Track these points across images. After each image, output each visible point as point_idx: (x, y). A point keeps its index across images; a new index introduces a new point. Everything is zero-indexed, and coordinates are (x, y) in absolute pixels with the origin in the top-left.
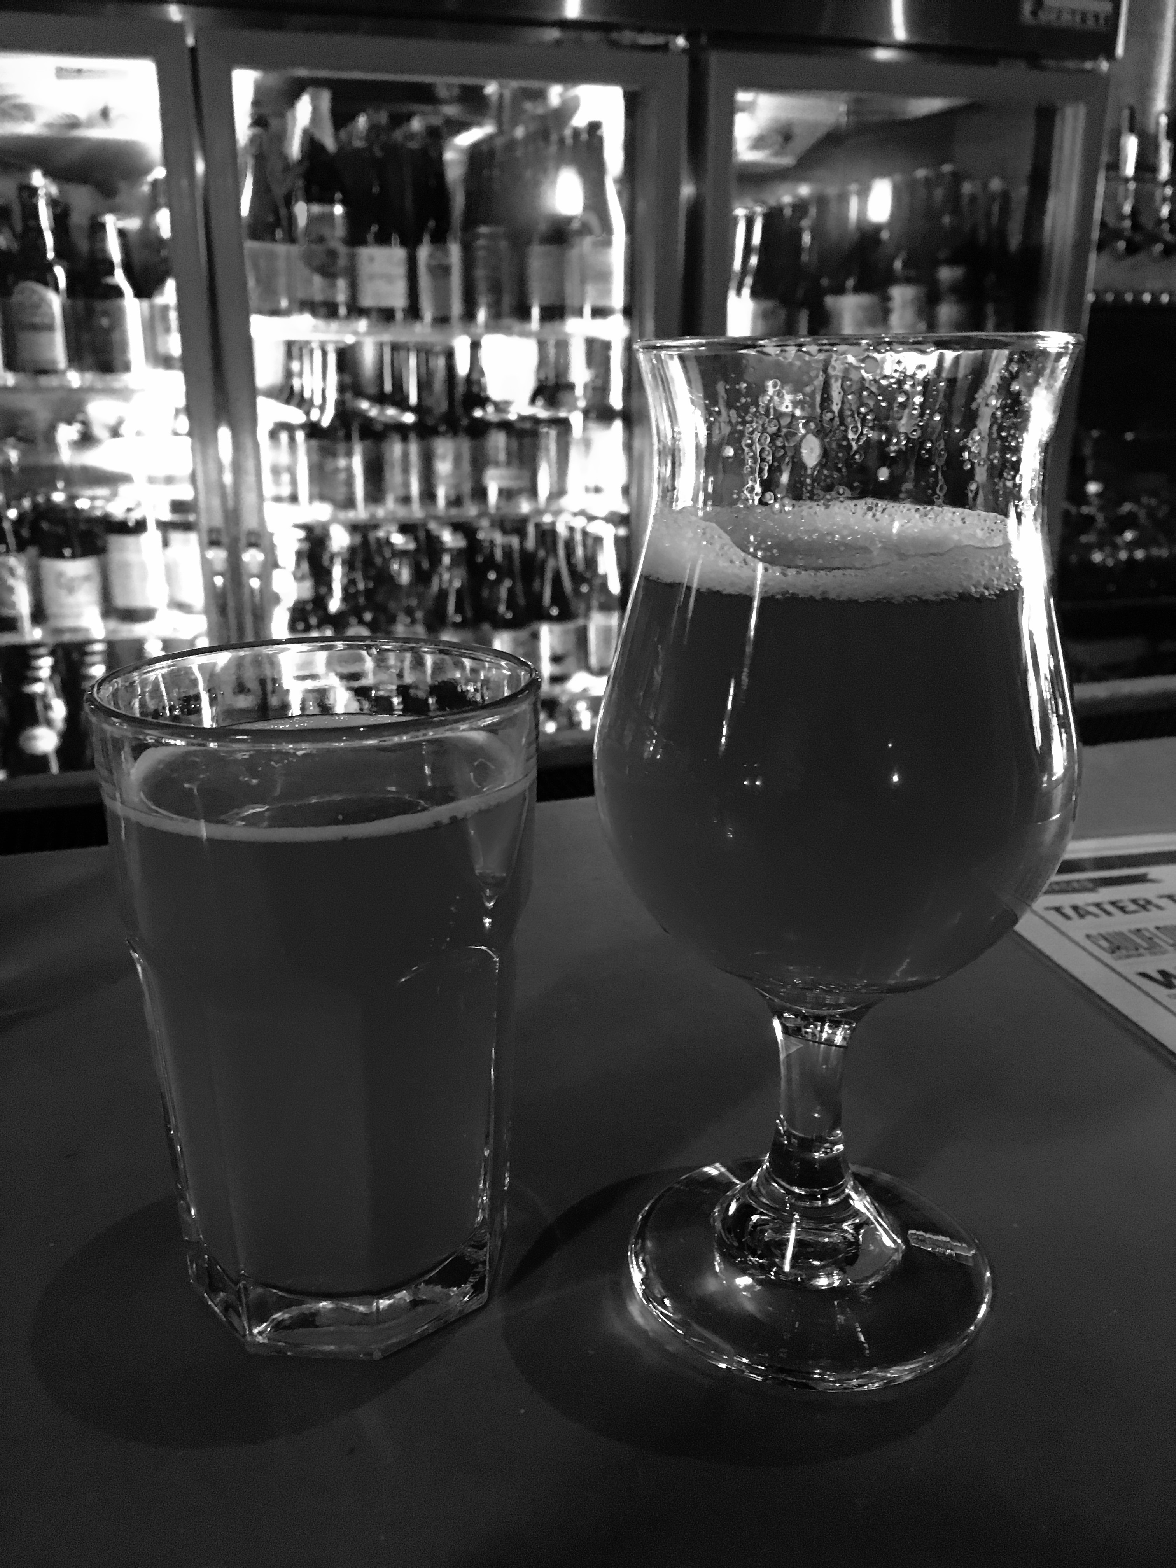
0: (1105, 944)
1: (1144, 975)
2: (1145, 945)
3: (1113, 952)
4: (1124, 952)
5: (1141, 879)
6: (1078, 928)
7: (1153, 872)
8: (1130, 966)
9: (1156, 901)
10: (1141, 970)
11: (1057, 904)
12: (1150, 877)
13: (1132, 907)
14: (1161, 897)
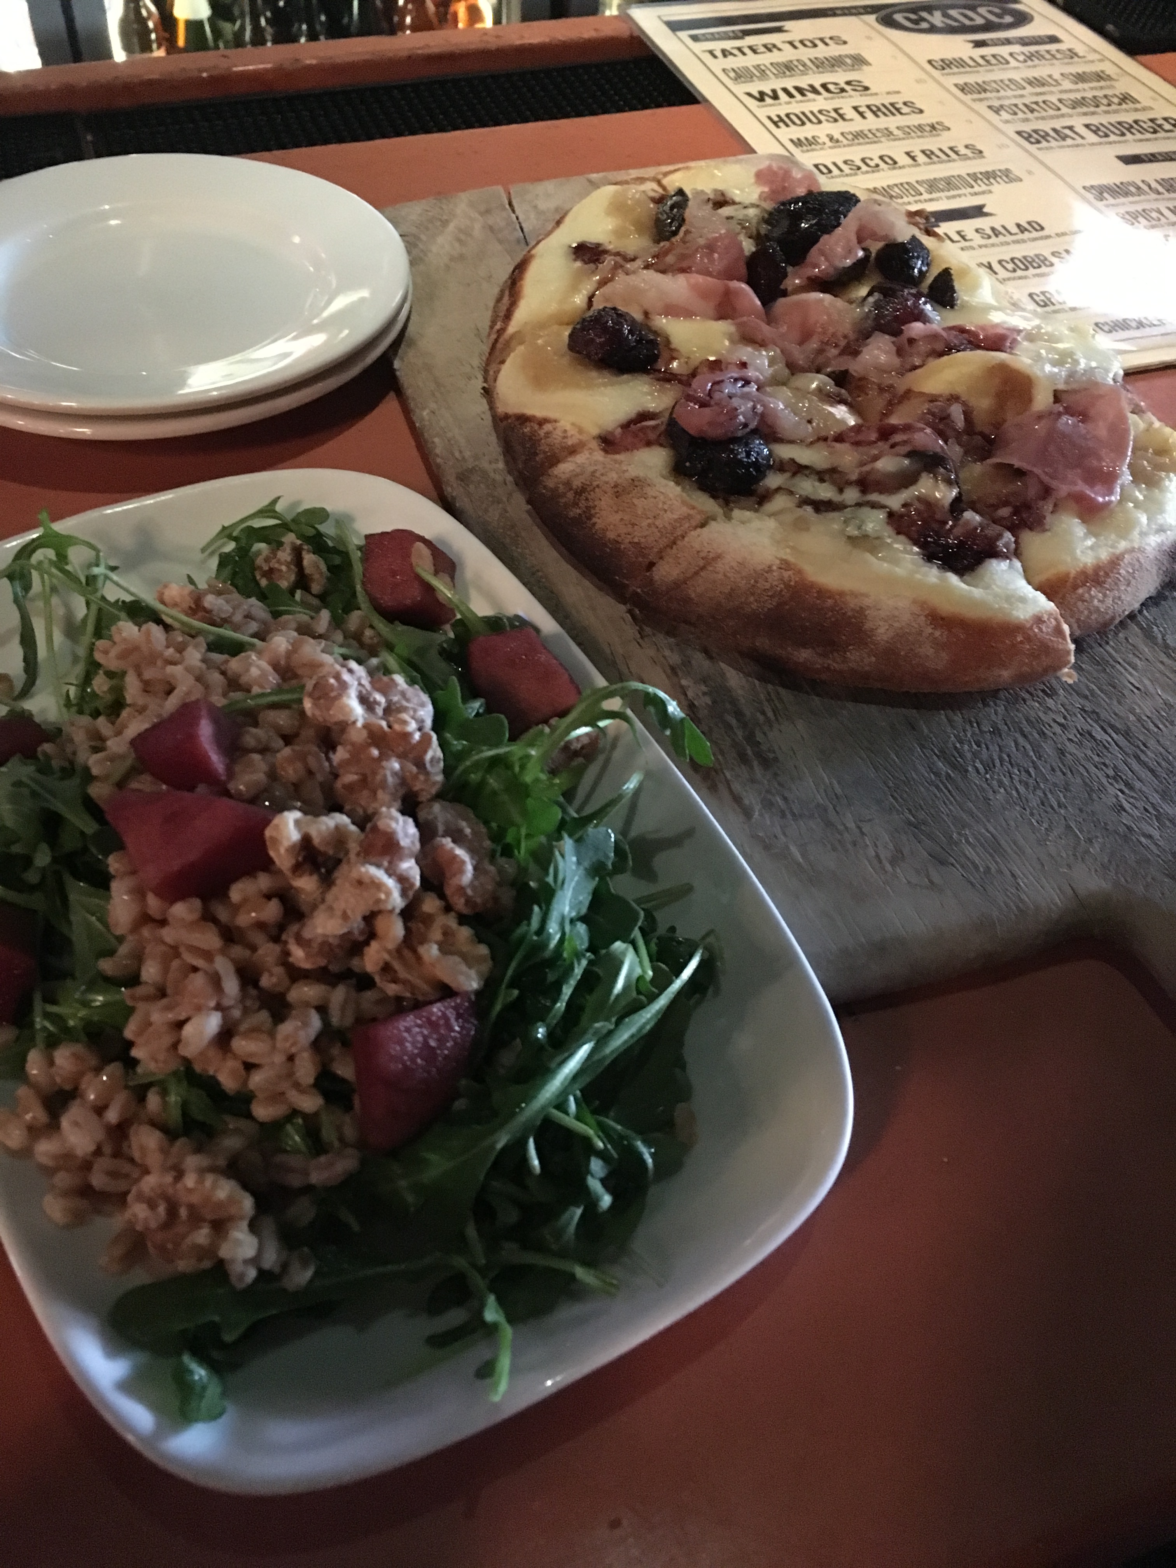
0: (732, 75)
1: (749, 95)
2: (758, 74)
3: (736, 79)
4: (743, 79)
5: (779, 30)
6: (718, 65)
7: (788, 25)
8: (740, 89)
9: (780, 45)
10: (748, 91)
11: (710, 48)
12: (785, 28)
13: (763, 49)
14: (784, 42)
